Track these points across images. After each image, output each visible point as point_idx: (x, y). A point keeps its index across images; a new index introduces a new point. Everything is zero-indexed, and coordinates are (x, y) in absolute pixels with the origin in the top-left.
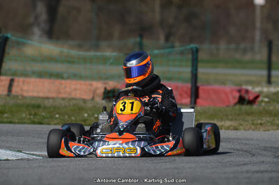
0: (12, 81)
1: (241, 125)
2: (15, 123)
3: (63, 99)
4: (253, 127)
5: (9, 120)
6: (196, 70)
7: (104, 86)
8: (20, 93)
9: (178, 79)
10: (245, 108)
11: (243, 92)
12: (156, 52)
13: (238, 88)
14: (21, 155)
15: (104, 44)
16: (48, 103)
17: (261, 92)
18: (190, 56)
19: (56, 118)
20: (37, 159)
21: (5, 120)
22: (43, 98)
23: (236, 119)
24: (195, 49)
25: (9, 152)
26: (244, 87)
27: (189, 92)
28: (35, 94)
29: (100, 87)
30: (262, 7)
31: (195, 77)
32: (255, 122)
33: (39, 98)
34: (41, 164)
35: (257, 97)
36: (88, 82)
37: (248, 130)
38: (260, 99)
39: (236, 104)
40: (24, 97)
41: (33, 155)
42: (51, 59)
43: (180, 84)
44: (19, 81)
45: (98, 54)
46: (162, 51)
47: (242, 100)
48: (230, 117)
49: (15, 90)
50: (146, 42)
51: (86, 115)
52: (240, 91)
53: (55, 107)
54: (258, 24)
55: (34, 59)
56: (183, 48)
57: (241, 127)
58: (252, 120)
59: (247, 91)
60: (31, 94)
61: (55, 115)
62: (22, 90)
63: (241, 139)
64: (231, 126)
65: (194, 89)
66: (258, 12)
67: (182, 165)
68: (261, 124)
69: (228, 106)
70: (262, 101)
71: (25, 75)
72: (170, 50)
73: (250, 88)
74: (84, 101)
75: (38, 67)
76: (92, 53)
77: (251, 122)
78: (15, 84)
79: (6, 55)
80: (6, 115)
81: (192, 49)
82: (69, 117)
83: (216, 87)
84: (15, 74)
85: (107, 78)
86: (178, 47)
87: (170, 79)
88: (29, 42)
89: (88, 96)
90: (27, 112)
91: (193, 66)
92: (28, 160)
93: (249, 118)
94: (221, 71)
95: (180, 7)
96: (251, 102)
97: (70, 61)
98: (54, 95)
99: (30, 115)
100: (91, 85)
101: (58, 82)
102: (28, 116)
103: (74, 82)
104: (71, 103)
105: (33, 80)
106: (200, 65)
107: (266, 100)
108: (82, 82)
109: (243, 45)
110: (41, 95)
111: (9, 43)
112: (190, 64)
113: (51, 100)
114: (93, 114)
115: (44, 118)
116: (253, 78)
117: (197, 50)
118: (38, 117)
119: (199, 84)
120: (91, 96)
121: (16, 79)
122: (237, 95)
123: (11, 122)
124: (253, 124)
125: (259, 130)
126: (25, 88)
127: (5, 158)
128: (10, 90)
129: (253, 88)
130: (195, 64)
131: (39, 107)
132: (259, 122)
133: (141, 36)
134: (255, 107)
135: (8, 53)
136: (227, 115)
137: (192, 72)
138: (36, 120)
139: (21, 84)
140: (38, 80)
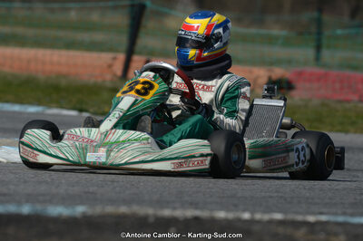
0: (148, 62)
7: (268, 74)
12: (339, 32)
15: (270, 18)
29: (262, 74)
36: (247, 68)
45: (263, 31)
46: (346, 31)
50: (326, 18)
71: (165, 54)
76: (253, 31)
79: (142, 28)
84: (152, 53)
85: (272, 64)
88: (173, 12)
100: (251, 72)
108: (240, 67)
111: (147, 13)
133: (320, 10)
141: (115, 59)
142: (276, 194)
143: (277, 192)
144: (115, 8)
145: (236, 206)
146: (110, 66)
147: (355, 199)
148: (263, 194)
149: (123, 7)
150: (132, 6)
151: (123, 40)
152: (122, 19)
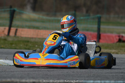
1: (119, 51)
3: (39, 38)
6: (100, 26)
8: (20, 35)
9: (91, 30)
10: (122, 44)
12: (82, 18)
15: (58, 14)
16: (32, 40)
18: (97, 20)
22: (30, 38)
23: (117, 49)
26: (121, 34)
27: (96, 36)
28: (27, 36)
31: (99, 29)
33: (28, 38)
37: (123, 54)
39: (117, 42)
40: (22, 37)
42: (34, 20)
43: (92, 33)
44: (20, 30)
45: (56, 18)
46: (85, 18)
47: (120, 41)
48: (115, 48)
49: (18, 34)
50: (78, 13)
52: (119, 36)
53: (35, 42)
55: (26, 20)
56: (94, 16)
57: (120, 53)
59: (122, 37)
60: (25, 36)
61: (35, 46)
63: (119, 58)
64: (115, 52)
69: (114, 43)
71: (22, 27)
73: (124, 35)
75: (28, 24)
76: (53, 18)
78: (18, 31)
79: (14, 18)
80: (13, 45)
81: (98, 17)
83: (109, 34)
84: (18, 27)
86: (92, 16)
87: (88, 30)
88: (25, 12)
93: (123, 49)
94: (111, 27)
97: (43, 21)
98: (35, 36)
99: (24, 45)
101: (37, 31)
103: (44, 31)
105: (26, 30)
106: (101, 24)
109: (121, 16)
110: (29, 36)
111: (16, 13)
112: (97, 23)
113: (34, 39)
115: (31, 47)
117: (100, 18)
118: (28, 46)
119: (101, 33)
121: (18, 29)
122: (118, 38)
123: (15, 49)
126: (22, 33)
128: (16, 34)
130: (99, 23)
131: (28, 42)
133: (75, 11)
136: (113, 47)
137: (98, 27)
138: (27, 48)
140: (28, 29)
141: (5, 29)
142: (61, 74)
143: (61, 73)
144: (5, 11)
145: (48, 78)
146: (3, 31)
147: (88, 75)
148: (57, 74)
149: (7, 11)
150: (11, 10)
151: (8, 22)
152: (7, 15)
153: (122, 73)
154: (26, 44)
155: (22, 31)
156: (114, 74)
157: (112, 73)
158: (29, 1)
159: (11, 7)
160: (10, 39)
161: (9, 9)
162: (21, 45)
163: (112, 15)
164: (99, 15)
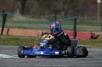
0: (8, 30)
1: (92, 46)
2: (9, 45)
3: (27, 36)
4: (96, 47)
5: (7, 44)
6: (76, 26)
7: (42, 32)
8: (11, 34)
9: (69, 29)
10: (93, 40)
11: (93, 34)
12: (61, 20)
13: (91, 33)
14: (11, 57)
15: (42, 17)
17: (99, 34)
18: (73, 21)
19: (24, 43)
20: (17, 58)
21: (6, 44)
22: (20, 36)
23: (90, 44)
24: (75, 19)
25: (7, 56)
26: (93, 32)
27: (73, 34)
28: (17, 35)
29: (40, 32)
30: (100, 3)
31: (75, 29)
32: (97, 45)
33: (18, 36)
34: (19, 60)
35: (98, 36)
36: (36, 30)
37: (95, 48)
38: (99, 37)
39: (90, 39)
40: (13, 36)
41: (16, 56)
42: (23, 22)
43: (70, 31)
44: (11, 30)
45: (40, 20)
46: (63, 19)
47: (92, 37)
48: (88, 43)
49: (10, 33)
50: (57, 16)
51: (35, 42)
52: (91, 34)
53: (24, 39)
54: (99, 10)
55: (16, 22)
56: (71, 18)
57: (92, 47)
58: (96, 45)
59: (94, 34)
60: (15, 35)
61: (24, 42)
62: (12, 33)
63: (92, 51)
64: (88, 47)
65: (75, 33)
66: (98, 5)
67: (70, 61)
68: (99, 46)
69: (87, 39)
70: (100, 38)
71: (13, 27)
72: (66, 19)
73: (95, 33)
74: (35, 37)
75: (18, 25)
76: (37, 20)
77: (95, 45)
78: (10, 31)
79: (6, 20)
80: (6, 42)
81: (74, 18)
82: (29, 43)
83: (83, 32)
84: (9, 27)
85: (43, 29)
86: (69, 18)
87: (66, 29)
88: (15, 16)
89: (36, 36)
90: (14, 41)
91: (74, 25)
92: (14, 58)
93: (95, 44)
94: (85, 27)
95: (70, 3)
96: (96, 38)
97: (30, 22)
98: (24, 35)
99: (15, 42)
100: (37, 31)
101: (25, 30)
102: (14, 43)
103: (31, 30)
104: (30, 38)
105: (16, 29)
106: (77, 24)
107: (101, 37)
108: (34, 30)
109: (93, 17)
110: (19, 35)
111: (7, 16)
112: (73, 24)
113: (22, 37)
114: (38, 42)
115: (20, 43)
116: (97, 29)
117: (76, 19)
118: (18, 43)
119: (76, 31)
120: (37, 35)
121: (10, 29)
122: (91, 35)
123: (8, 45)
124: (96, 46)
125: (99, 48)
127: (6, 57)
128: (8, 33)
129: (97, 33)
130: (75, 24)
131: (18, 39)
132: (99, 45)
133: (56, 14)
134: (97, 40)
135: (7, 20)
136: (87, 43)
137: (74, 27)
138: (17, 44)
139: (12, 31)
140: (18, 29)
150: (3, 14)
151: (1, 24)
153: (94, 63)
154: (16, 41)
155: (13, 30)
156: (88, 64)
157: (86, 63)
158: (18, 7)
159: (4, 12)
160: (3, 37)
161: (2, 13)
162: (13, 42)
163: (86, 17)
164: (74, 17)
